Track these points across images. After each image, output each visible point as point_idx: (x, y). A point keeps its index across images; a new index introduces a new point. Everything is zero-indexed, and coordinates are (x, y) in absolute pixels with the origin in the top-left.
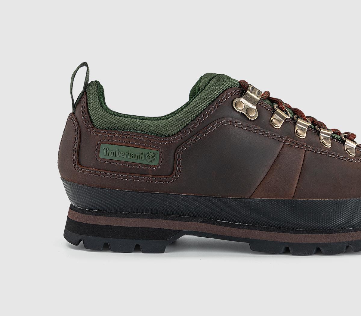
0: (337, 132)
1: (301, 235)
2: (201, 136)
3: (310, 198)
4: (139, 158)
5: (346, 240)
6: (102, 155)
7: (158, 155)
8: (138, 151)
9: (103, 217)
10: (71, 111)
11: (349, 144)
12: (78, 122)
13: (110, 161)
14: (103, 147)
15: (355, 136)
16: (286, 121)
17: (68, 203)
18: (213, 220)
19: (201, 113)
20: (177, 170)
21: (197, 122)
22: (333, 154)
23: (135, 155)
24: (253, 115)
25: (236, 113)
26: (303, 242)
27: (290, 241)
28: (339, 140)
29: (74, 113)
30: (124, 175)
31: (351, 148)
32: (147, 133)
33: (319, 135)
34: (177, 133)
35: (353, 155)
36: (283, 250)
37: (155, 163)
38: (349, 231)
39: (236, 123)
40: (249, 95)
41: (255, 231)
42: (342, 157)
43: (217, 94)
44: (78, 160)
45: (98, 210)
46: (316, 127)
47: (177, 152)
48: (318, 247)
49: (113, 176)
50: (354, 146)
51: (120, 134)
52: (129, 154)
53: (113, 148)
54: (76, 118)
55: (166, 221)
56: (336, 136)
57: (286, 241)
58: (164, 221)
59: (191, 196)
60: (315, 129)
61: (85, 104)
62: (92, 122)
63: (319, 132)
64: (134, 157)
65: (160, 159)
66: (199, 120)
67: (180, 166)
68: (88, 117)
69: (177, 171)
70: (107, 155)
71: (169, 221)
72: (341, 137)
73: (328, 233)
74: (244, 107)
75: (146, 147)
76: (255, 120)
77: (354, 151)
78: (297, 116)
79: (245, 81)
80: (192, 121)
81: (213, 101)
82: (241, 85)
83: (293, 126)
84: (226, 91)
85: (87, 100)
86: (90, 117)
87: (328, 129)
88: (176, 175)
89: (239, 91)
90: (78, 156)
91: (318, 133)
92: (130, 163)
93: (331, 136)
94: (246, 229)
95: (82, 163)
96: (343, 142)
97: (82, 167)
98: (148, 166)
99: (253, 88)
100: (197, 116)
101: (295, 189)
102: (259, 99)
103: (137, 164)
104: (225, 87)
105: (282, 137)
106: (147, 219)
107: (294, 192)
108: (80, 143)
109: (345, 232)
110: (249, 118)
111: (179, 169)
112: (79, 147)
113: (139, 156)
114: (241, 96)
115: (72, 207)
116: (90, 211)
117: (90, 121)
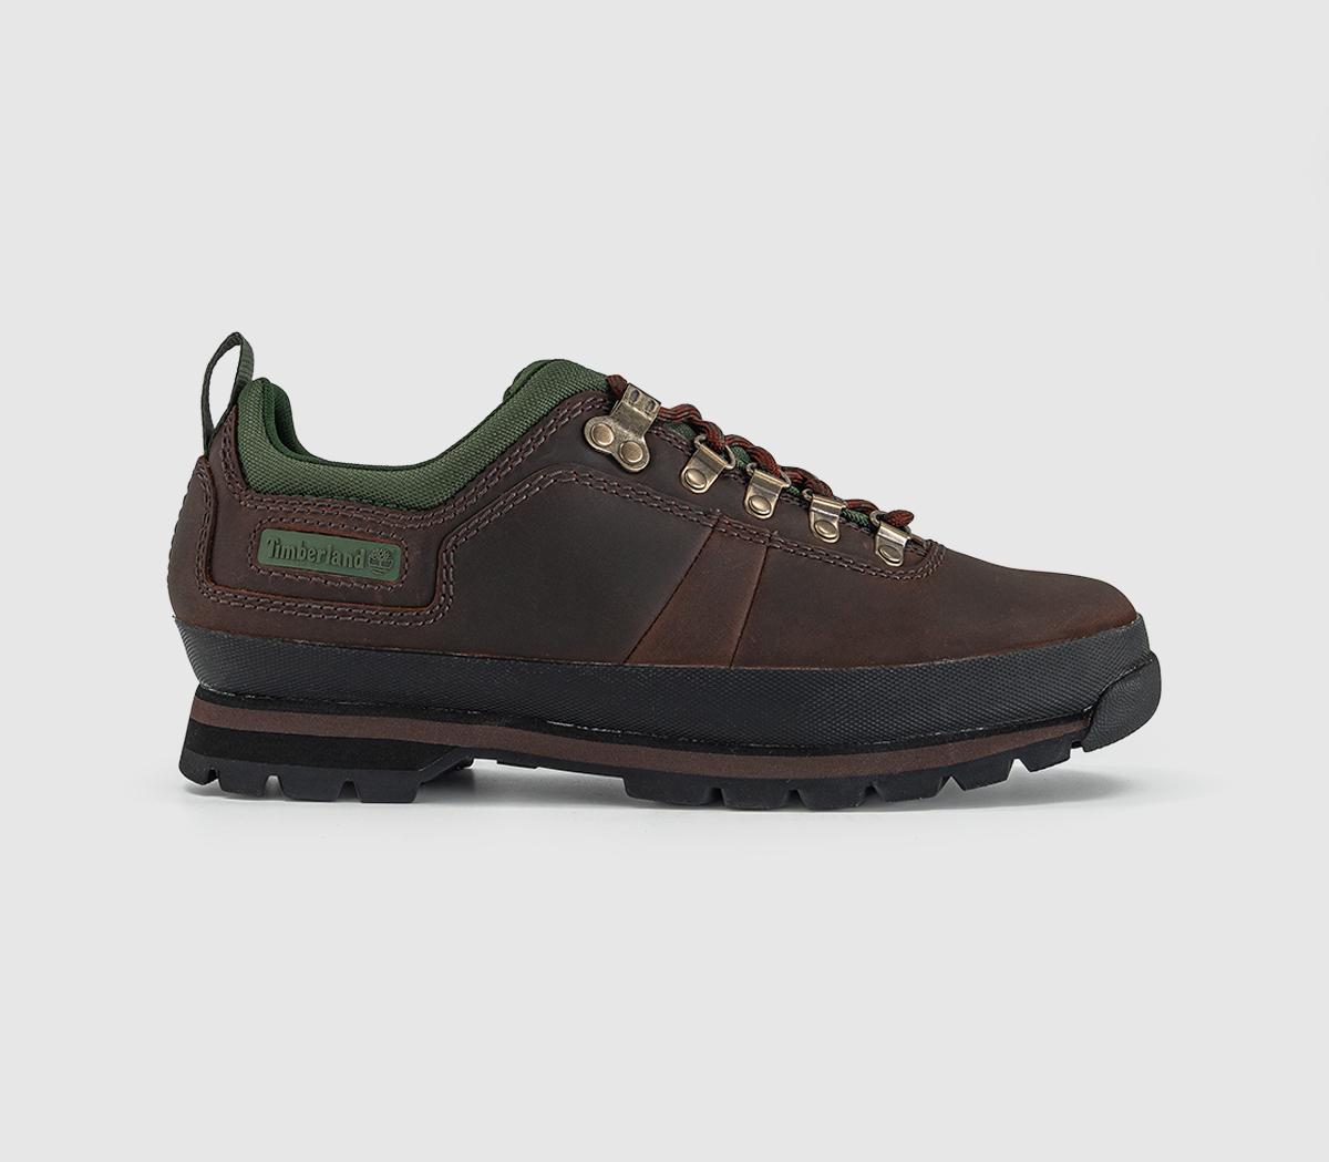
0: (865, 507)
1: (750, 758)
2: (502, 507)
3: (770, 665)
4: (351, 562)
5: (867, 772)
6: (265, 556)
7: (398, 558)
8: (347, 547)
9: (266, 713)
10: (201, 452)
11: (888, 534)
12: (212, 478)
13: (283, 571)
14: (268, 535)
15: (909, 517)
16: (724, 474)
17: (193, 683)
18: (536, 723)
19: (503, 453)
20: (444, 591)
21: (494, 475)
22: (840, 559)
23: (342, 556)
24: (638, 460)
25: (590, 453)
26: (756, 777)
27: (724, 773)
28: (863, 526)
29: (205, 458)
30: (314, 606)
31: (891, 546)
32: (374, 501)
33: (808, 511)
34: (445, 502)
35: (894, 562)
36: (706, 796)
37: (392, 576)
38: (872, 749)
39: (590, 476)
40: (626, 409)
41: (639, 748)
42: (862, 567)
43: (545, 407)
44: (210, 571)
45: (257, 695)
46: (804, 492)
47: (442, 549)
48: (793, 789)
49: (289, 608)
50: (903, 540)
51: (309, 504)
52: (329, 553)
53: (290, 539)
54: (209, 469)
55: (420, 723)
56: (856, 515)
57: (713, 773)
58: (415, 722)
59: (479, 658)
60: (801, 497)
61: (232, 434)
62: (244, 476)
63: (809, 503)
64: (339, 560)
65: (403, 566)
66: (498, 469)
67: (451, 583)
68: (237, 465)
69: (444, 596)
70: (277, 556)
71: (428, 722)
72: (869, 520)
73: (819, 754)
74: (612, 438)
75: (372, 538)
76: (641, 471)
77: (901, 553)
78: (755, 464)
79: (620, 377)
80: (482, 471)
81: (536, 424)
82: (609, 386)
83: (742, 488)
84: (567, 401)
85: (237, 424)
86: (241, 464)
87: (835, 498)
88: (441, 606)
89: (605, 401)
90: (209, 562)
91: (806, 506)
92: (328, 576)
93: (842, 515)
94: (618, 743)
95: (218, 578)
96: (874, 530)
97: (216, 588)
98: (373, 582)
99: (637, 392)
100: (494, 461)
101: (736, 642)
102: (651, 419)
103: (346, 578)
104: (567, 390)
105: (710, 513)
106: (374, 718)
107: (733, 651)
108: (214, 527)
109: (862, 752)
110: (625, 465)
111: (447, 589)
112: (213, 538)
113: (351, 559)
114: (607, 413)
115: (200, 693)
116: (238, 699)
117: (240, 475)
